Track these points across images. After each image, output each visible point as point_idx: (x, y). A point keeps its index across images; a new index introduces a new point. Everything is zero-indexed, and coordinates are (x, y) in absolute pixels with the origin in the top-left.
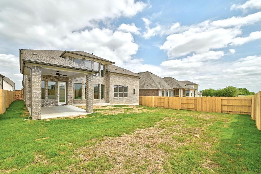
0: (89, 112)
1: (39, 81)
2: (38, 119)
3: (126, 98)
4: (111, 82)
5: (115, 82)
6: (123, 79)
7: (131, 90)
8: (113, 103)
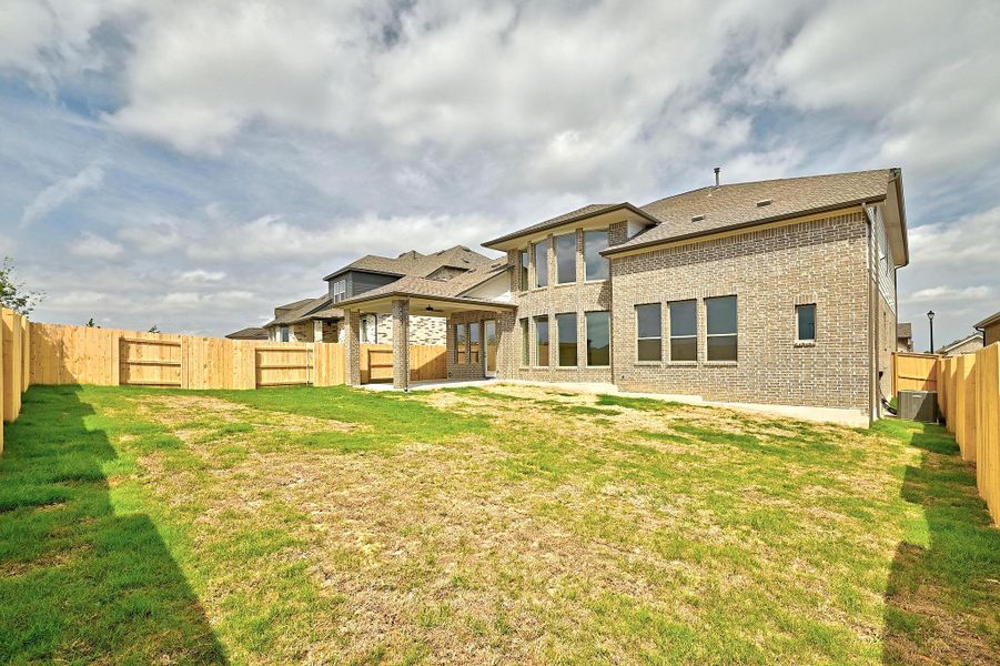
3: (722, 366)
4: (620, 293)
5: (641, 290)
6: (694, 261)
7: (763, 316)
8: (633, 388)
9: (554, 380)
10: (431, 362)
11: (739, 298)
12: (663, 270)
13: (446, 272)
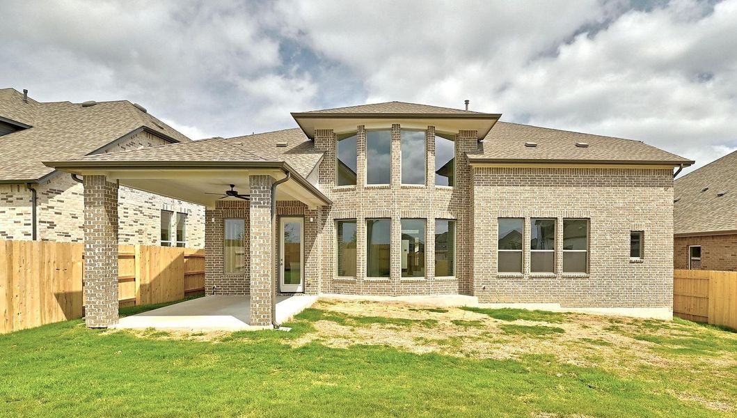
0: (253, 324)
1: (98, 219)
2: (97, 326)
3: (578, 277)
4: (484, 204)
5: (505, 203)
6: (556, 184)
7: (608, 237)
8: (495, 299)
9: (399, 293)
10: (165, 271)
11: (592, 221)
12: (527, 188)
13: (144, 136)
